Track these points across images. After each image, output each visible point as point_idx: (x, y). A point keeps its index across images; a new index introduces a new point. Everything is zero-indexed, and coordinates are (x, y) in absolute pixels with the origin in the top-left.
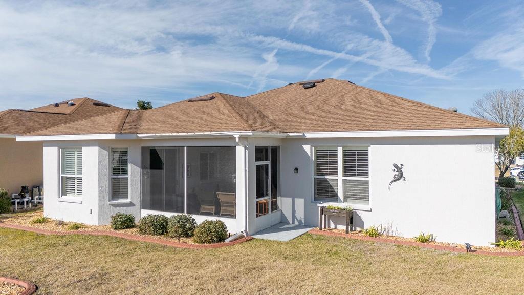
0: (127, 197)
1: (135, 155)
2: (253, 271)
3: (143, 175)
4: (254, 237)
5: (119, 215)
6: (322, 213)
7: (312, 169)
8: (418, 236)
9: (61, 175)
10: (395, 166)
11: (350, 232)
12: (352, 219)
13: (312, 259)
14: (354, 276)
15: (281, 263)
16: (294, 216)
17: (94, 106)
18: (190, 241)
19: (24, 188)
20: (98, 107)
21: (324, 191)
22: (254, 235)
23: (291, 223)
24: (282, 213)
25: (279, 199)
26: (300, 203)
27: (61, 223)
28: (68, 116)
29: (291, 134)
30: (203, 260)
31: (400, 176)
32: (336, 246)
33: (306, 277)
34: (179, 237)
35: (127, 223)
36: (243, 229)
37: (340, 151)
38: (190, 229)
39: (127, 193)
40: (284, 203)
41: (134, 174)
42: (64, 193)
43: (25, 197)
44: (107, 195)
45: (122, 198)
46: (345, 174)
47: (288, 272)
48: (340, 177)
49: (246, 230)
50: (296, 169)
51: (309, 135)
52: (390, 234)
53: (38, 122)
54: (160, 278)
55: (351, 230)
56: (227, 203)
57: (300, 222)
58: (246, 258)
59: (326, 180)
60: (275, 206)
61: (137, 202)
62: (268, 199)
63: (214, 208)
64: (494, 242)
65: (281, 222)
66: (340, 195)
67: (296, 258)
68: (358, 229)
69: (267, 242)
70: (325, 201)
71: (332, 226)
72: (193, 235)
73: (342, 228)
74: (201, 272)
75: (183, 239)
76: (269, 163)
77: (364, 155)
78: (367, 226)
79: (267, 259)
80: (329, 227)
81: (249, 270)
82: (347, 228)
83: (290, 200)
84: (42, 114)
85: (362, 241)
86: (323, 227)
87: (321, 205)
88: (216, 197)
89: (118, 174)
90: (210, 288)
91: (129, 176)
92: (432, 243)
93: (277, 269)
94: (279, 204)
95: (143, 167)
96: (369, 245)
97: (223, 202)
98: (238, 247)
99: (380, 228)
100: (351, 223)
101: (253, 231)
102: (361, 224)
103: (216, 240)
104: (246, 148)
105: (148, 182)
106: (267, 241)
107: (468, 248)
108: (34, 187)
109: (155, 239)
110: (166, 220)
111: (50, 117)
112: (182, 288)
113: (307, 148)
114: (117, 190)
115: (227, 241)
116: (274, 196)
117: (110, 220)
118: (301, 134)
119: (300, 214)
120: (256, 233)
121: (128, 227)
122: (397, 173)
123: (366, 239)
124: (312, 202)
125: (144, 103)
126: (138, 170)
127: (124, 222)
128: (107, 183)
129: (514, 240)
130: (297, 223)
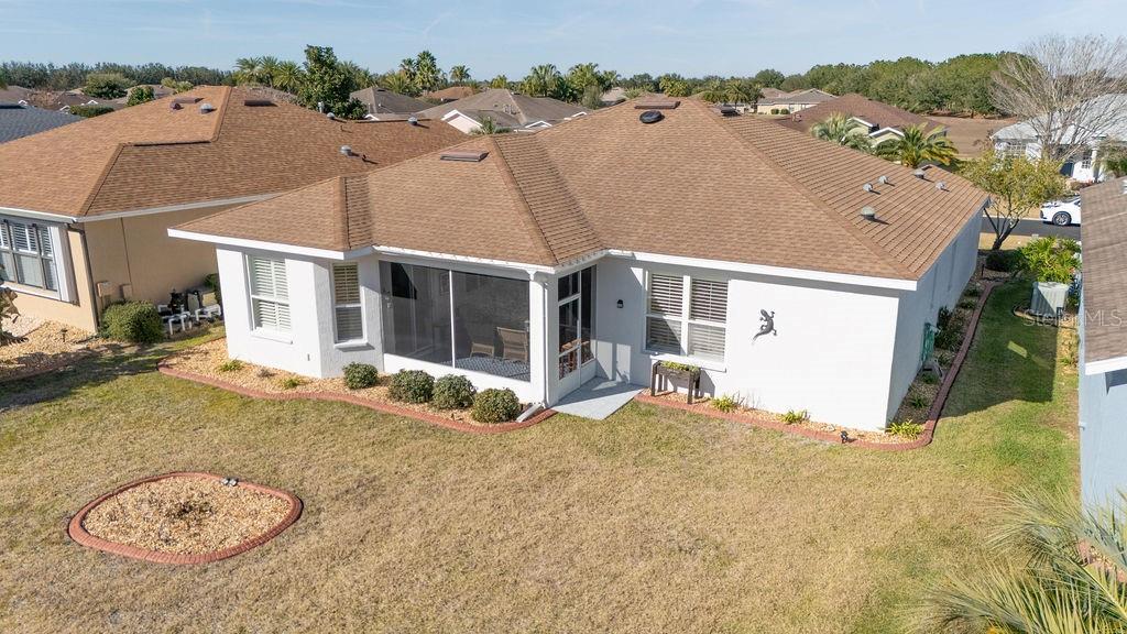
0: (359, 334)
1: (369, 271)
2: (558, 477)
3: (384, 303)
4: (556, 409)
5: (354, 366)
6: (655, 373)
7: (644, 306)
8: (785, 413)
9: (252, 296)
10: (764, 313)
11: (694, 400)
12: (698, 382)
13: (634, 454)
14: (682, 485)
15: (593, 461)
16: (615, 370)
17: (248, 108)
18: (466, 415)
19: (175, 296)
20: (255, 110)
21: (660, 337)
22: (556, 405)
23: (610, 378)
24: (597, 363)
25: (593, 342)
26: (624, 352)
27: (266, 374)
28: (212, 145)
29: (615, 252)
30: (492, 456)
31: (769, 328)
32: (669, 427)
33: (623, 487)
34: (451, 408)
35: (370, 378)
36: (543, 398)
37: (687, 280)
38: (467, 398)
39: (361, 330)
40: (601, 350)
41: (370, 303)
42: (259, 324)
43: (179, 312)
44: (331, 334)
45: (354, 337)
46: (693, 315)
47: (602, 479)
48: (685, 318)
49: (545, 401)
50: (620, 302)
51: (640, 256)
52: (750, 406)
53: (173, 171)
54: (444, 487)
55: (697, 397)
56: (515, 344)
57: (624, 377)
58: (548, 452)
59: (664, 321)
60: (587, 354)
61: (377, 342)
62: (578, 343)
63: (493, 348)
64: (884, 427)
65: (596, 377)
66: (684, 345)
67: (613, 451)
68: (707, 395)
69: (576, 421)
70: (662, 351)
71: (670, 388)
72: (471, 404)
73: (683, 391)
74: (493, 478)
75: (457, 412)
76: (578, 296)
77: (722, 288)
78: (719, 395)
79: (576, 454)
80: (666, 389)
81: (553, 474)
82: (690, 393)
83: (610, 345)
84: (171, 148)
85: (709, 418)
86: (657, 387)
87: (655, 359)
88: (496, 333)
89: (345, 301)
90: (508, 503)
91: (363, 304)
92: (804, 426)
93: (589, 473)
94: (593, 350)
95: (383, 292)
96: (715, 426)
97: (508, 342)
98: (535, 431)
99: (736, 397)
100: (697, 387)
101: (556, 399)
102: (712, 389)
103: (504, 417)
104: (544, 287)
105: (391, 312)
106: (575, 419)
107: (845, 438)
108: (188, 291)
109: (418, 409)
110: (428, 379)
111: (187, 154)
112: (475, 503)
113: (638, 272)
114: (345, 325)
115: (520, 419)
116: (586, 337)
117: (342, 375)
118: (627, 253)
119: (625, 367)
120: (560, 400)
121: (371, 384)
122: (766, 323)
123: (713, 414)
124: (642, 352)
125: (320, 50)
126: (376, 296)
127: (363, 379)
128: (331, 317)
129: (912, 423)
130: (619, 379)
